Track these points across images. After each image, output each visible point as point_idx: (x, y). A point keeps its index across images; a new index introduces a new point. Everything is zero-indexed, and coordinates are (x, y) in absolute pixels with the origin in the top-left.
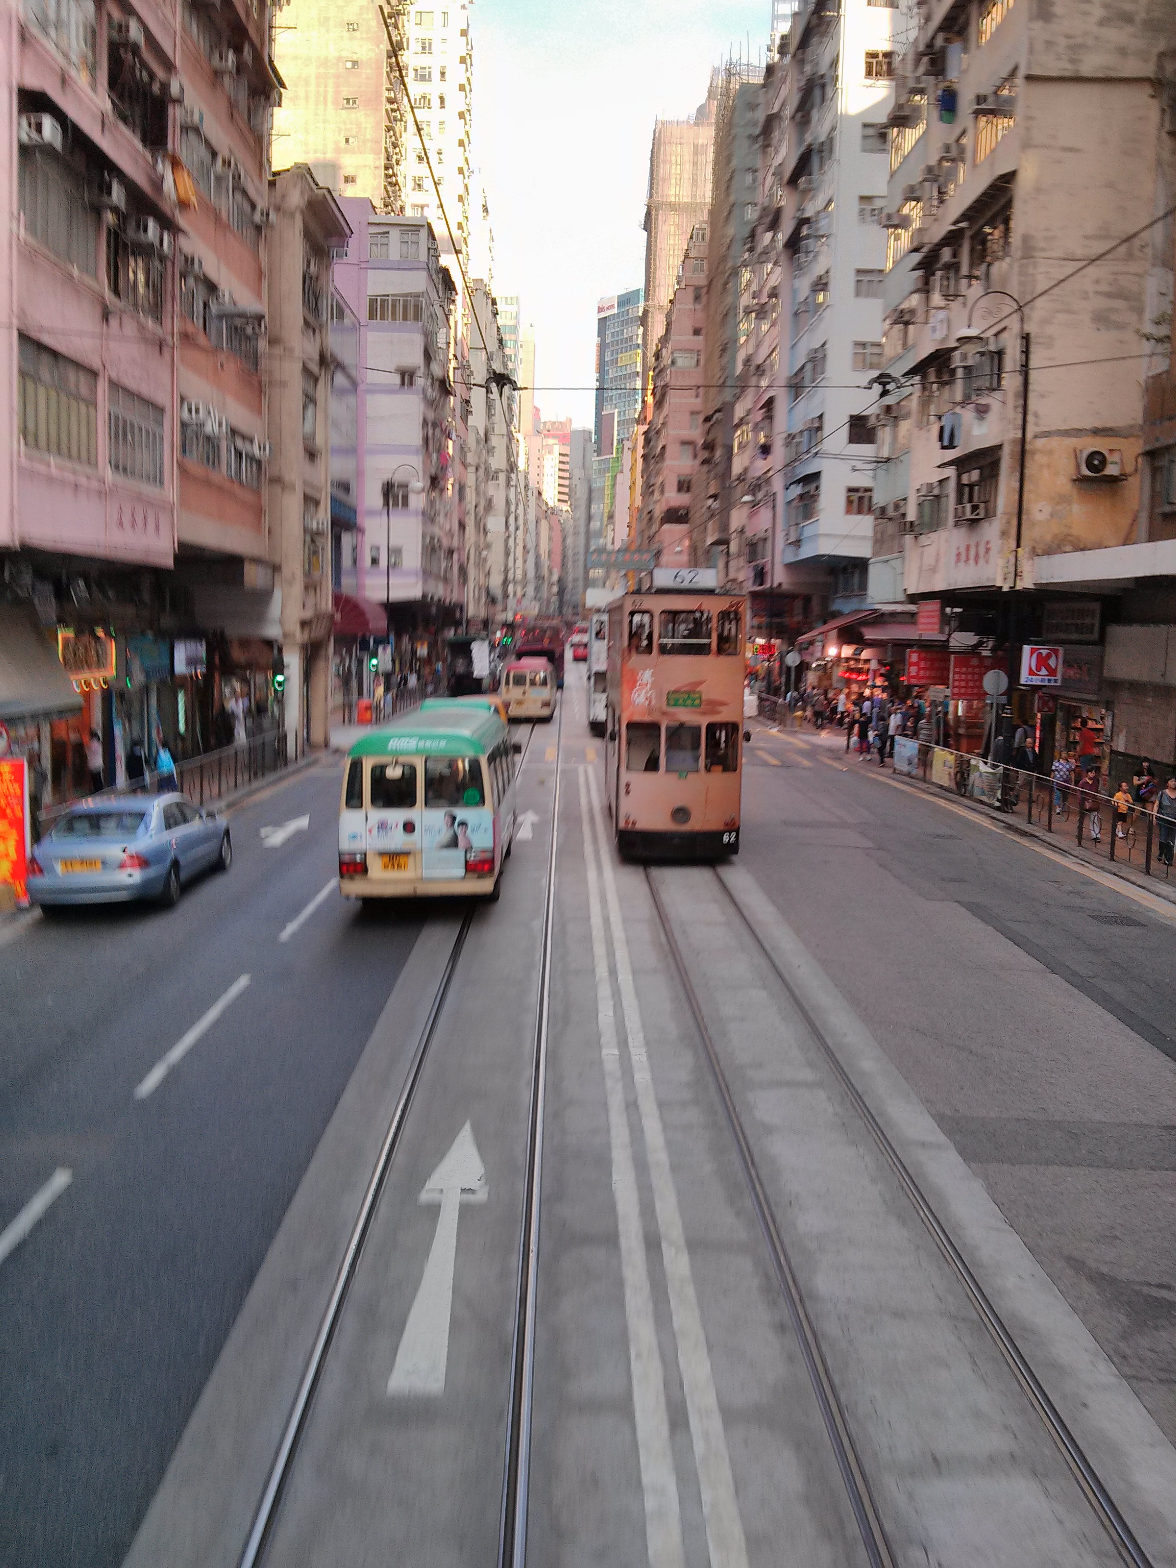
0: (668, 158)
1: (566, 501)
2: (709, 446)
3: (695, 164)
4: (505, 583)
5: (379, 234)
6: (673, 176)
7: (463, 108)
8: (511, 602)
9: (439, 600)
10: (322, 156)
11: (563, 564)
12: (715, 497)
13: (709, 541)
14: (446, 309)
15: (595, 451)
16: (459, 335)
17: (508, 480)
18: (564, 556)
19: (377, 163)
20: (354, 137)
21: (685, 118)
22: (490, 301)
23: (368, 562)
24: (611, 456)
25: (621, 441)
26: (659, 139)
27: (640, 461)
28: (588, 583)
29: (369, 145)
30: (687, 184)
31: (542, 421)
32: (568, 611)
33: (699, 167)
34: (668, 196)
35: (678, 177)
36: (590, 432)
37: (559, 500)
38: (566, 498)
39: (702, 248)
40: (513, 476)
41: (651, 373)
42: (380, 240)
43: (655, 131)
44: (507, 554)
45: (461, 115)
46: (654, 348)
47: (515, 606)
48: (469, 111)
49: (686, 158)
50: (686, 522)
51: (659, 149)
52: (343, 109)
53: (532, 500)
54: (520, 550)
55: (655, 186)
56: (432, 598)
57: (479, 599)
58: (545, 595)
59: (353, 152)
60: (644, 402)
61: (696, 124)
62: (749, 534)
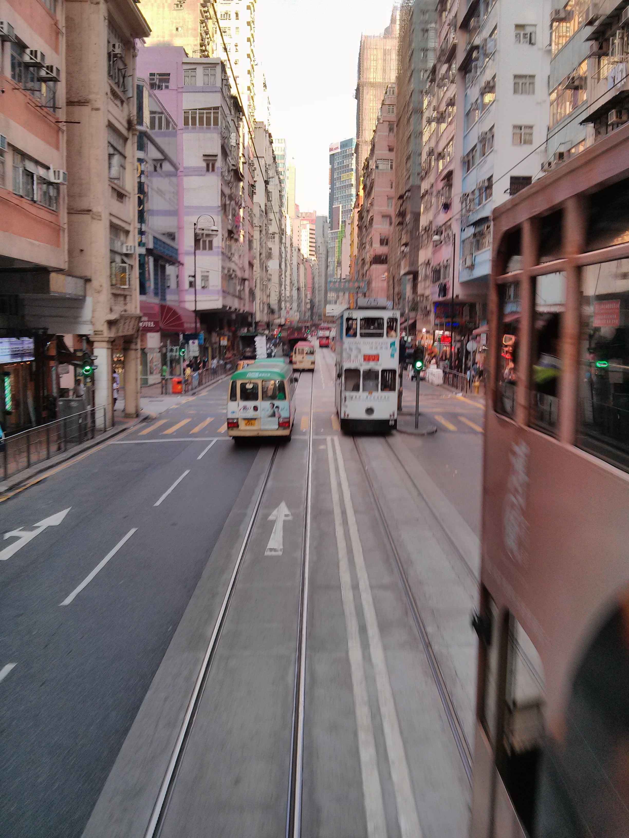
0: (369, 57)
1: (314, 255)
2: (402, 214)
3: (384, 60)
4: (280, 301)
5: (190, 69)
6: (372, 67)
7: (250, 20)
8: (283, 312)
9: (236, 309)
10: (162, 39)
11: (313, 292)
12: (406, 245)
13: (402, 272)
14: (236, 123)
15: (329, 227)
16: (246, 144)
17: (281, 239)
18: (313, 288)
19: (196, 43)
20: (182, 27)
21: (378, 35)
22: (268, 135)
23: (187, 285)
24: (338, 230)
25: (344, 222)
26: (364, 46)
27: (356, 229)
28: (326, 302)
29: (190, 31)
30: (380, 72)
31: (300, 212)
32: (316, 318)
33: (387, 63)
34: (369, 78)
35: (375, 67)
36: (326, 217)
37: (310, 255)
38: (314, 253)
39: (392, 99)
40: (284, 237)
41: (362, 179)
42: (190, 73)
43: (361, 41)
44: (281, 285)
45: (249, 24)
46: (363, 165)
47: (285, 315)
48: (253, 22)
49: (379, 57)
50: (386, 263)
51: (364, 51)
52: (174, 10)
53: (295, 254)
54: (288, 282)
55: (362, 73)
56: (230, 308)
57: (263, 311)
58: (303, 309)
59: (181, 36)
60: (357, 195)
61: (385, 38)
62: (433, 263)
